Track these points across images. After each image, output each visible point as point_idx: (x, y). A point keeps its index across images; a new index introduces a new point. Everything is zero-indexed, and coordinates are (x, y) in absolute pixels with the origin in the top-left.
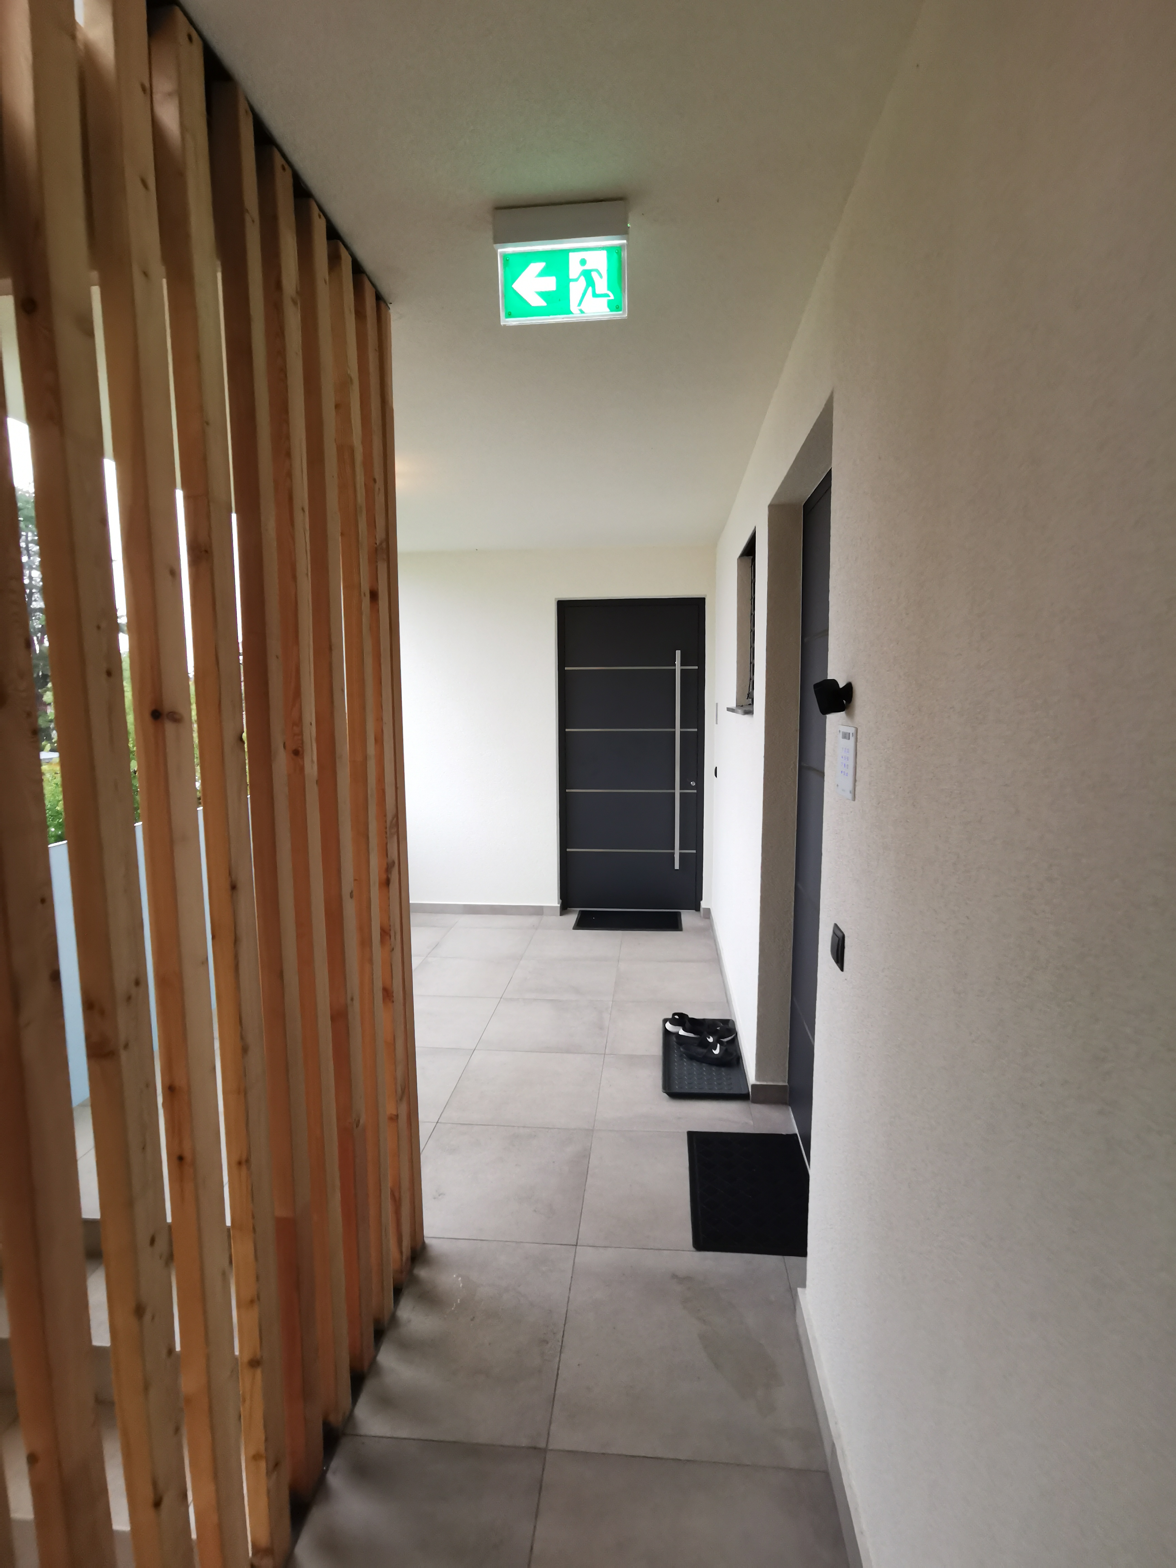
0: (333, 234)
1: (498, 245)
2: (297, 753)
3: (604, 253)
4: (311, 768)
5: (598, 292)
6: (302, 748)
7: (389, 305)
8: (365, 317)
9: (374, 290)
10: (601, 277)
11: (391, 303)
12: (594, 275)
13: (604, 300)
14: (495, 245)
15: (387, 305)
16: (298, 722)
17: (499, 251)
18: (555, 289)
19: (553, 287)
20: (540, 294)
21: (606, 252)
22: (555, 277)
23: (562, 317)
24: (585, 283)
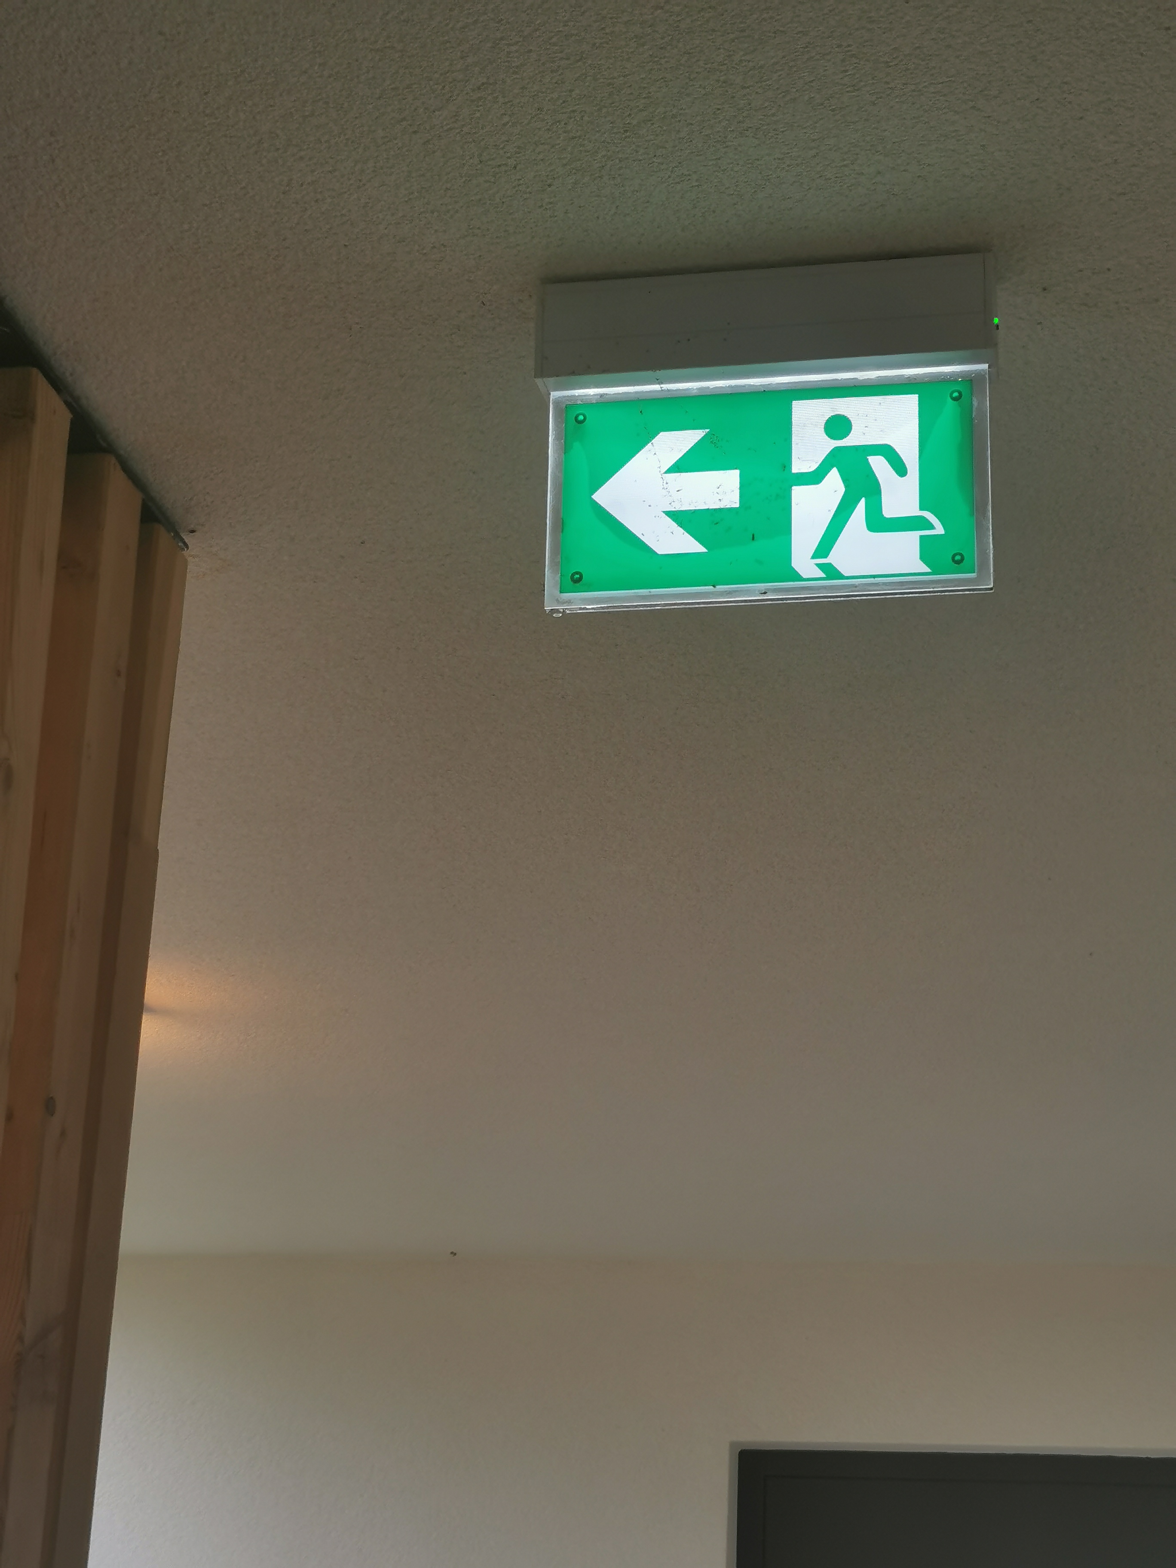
1: (551, 381)
3: (910, 403)
5: (889, 511)
7: (187, 538)
10: (900, 469)
11: (193, 531)
12: (879, 464)
13: (911, 540)
14: (539, 382)
15: (178, 536)
17: (555, 395)
18: (737, 505)
19: (732, 499)
20: (681, 518)
21: (915, 397)
22: (737, 472)
23: (762, 586)
24: (842, 489)
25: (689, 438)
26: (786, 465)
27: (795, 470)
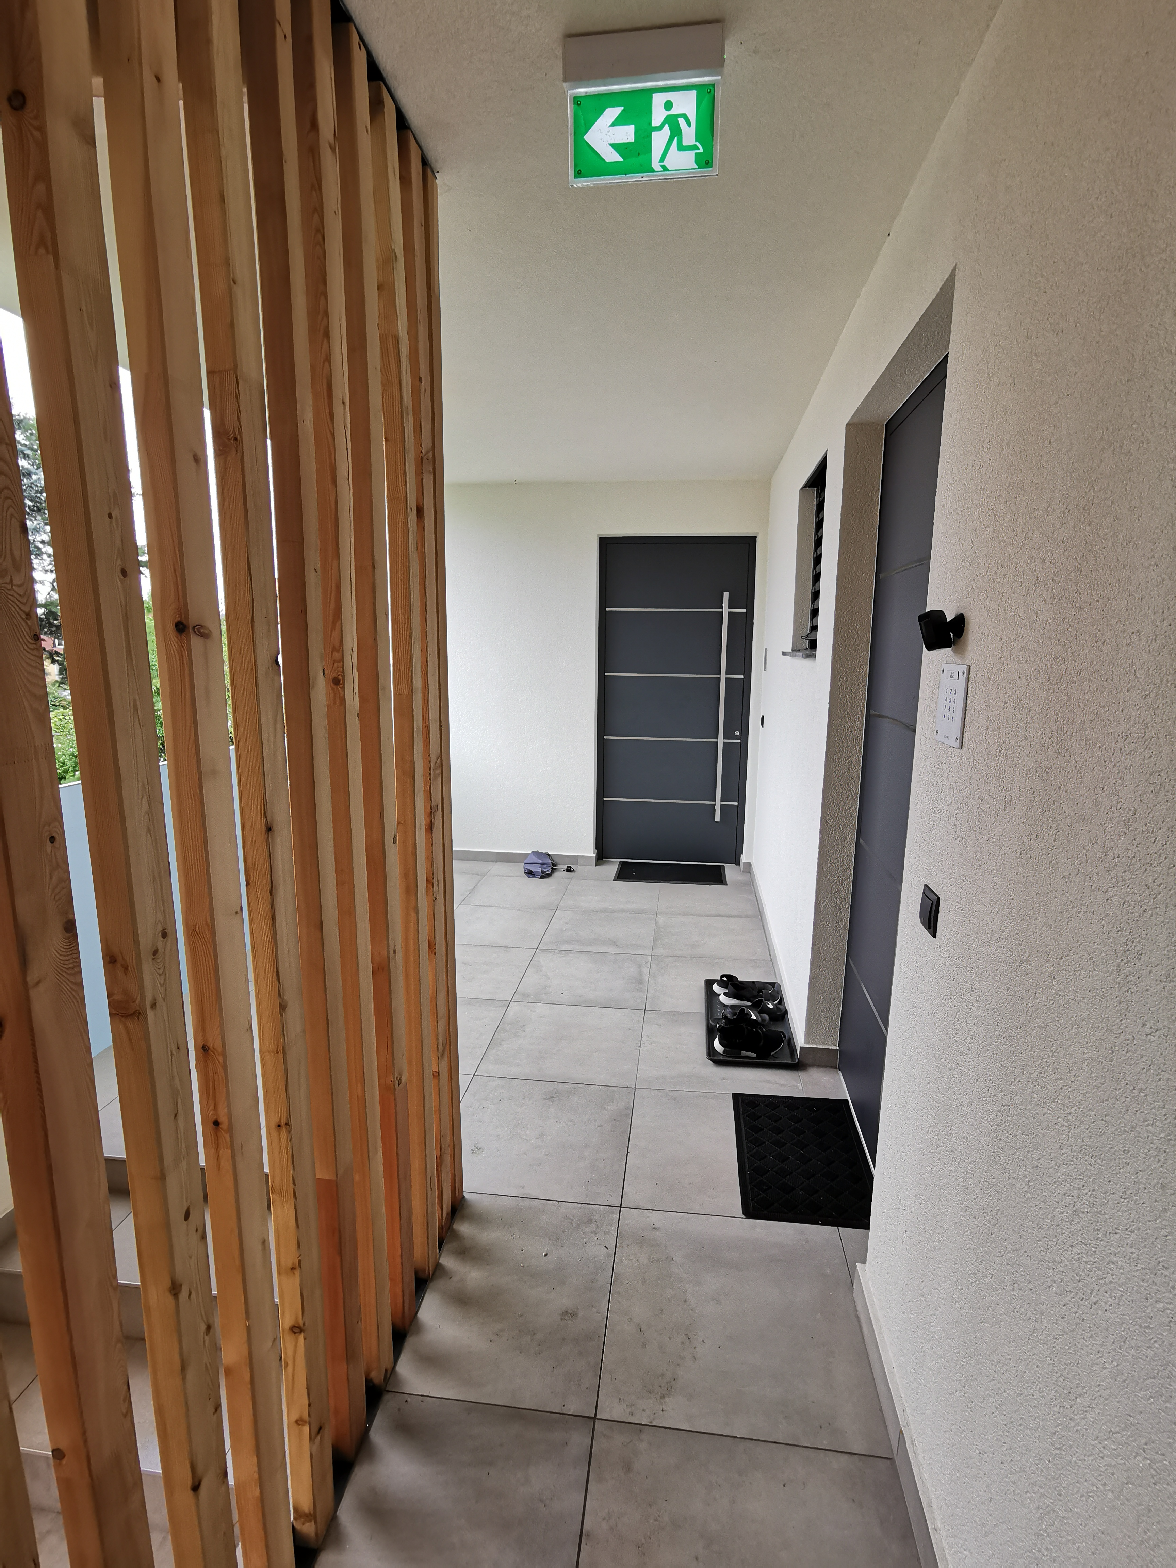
0: (375, 73)
1: (568, 85)
2: (337, 682)
3: (694, 93)
4: (353, 700)
5: (684, 144)
6: (343, 676)
7: (437, 175)
8: (410, 183)
9: (420, 152)
10: (689, 125)
11: (439, 172)
12: (681, 121)
13: (692, 154)
14: (564, 85)
15: (433, 174)
16: (339, 647)
17: (569, 92)
18: (633, 141)
19: (631, 138)
20: (616, 147)
21: (695, 91)
22: (633, 126)
23: (642, 175)
24: (669, 133)
25: (618, 111)
26: (650, 123)
27: (653, 125)
